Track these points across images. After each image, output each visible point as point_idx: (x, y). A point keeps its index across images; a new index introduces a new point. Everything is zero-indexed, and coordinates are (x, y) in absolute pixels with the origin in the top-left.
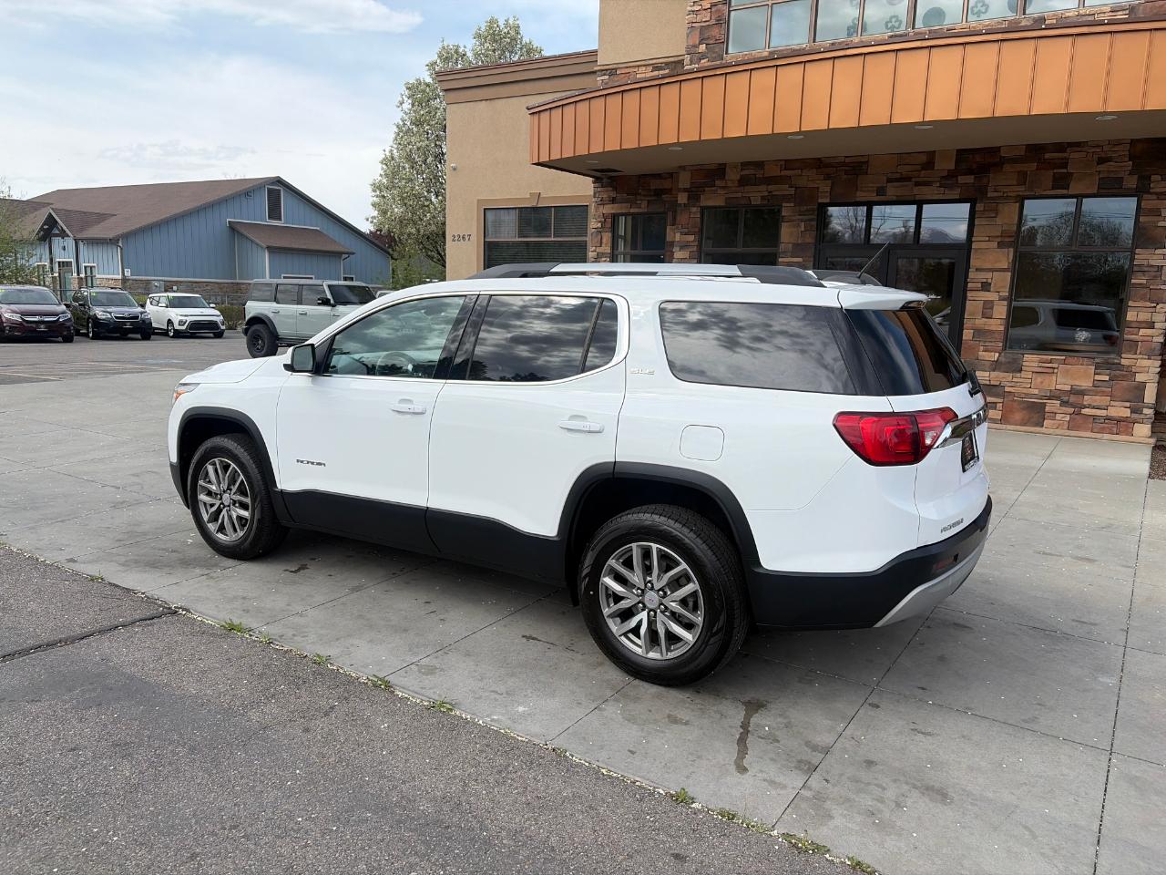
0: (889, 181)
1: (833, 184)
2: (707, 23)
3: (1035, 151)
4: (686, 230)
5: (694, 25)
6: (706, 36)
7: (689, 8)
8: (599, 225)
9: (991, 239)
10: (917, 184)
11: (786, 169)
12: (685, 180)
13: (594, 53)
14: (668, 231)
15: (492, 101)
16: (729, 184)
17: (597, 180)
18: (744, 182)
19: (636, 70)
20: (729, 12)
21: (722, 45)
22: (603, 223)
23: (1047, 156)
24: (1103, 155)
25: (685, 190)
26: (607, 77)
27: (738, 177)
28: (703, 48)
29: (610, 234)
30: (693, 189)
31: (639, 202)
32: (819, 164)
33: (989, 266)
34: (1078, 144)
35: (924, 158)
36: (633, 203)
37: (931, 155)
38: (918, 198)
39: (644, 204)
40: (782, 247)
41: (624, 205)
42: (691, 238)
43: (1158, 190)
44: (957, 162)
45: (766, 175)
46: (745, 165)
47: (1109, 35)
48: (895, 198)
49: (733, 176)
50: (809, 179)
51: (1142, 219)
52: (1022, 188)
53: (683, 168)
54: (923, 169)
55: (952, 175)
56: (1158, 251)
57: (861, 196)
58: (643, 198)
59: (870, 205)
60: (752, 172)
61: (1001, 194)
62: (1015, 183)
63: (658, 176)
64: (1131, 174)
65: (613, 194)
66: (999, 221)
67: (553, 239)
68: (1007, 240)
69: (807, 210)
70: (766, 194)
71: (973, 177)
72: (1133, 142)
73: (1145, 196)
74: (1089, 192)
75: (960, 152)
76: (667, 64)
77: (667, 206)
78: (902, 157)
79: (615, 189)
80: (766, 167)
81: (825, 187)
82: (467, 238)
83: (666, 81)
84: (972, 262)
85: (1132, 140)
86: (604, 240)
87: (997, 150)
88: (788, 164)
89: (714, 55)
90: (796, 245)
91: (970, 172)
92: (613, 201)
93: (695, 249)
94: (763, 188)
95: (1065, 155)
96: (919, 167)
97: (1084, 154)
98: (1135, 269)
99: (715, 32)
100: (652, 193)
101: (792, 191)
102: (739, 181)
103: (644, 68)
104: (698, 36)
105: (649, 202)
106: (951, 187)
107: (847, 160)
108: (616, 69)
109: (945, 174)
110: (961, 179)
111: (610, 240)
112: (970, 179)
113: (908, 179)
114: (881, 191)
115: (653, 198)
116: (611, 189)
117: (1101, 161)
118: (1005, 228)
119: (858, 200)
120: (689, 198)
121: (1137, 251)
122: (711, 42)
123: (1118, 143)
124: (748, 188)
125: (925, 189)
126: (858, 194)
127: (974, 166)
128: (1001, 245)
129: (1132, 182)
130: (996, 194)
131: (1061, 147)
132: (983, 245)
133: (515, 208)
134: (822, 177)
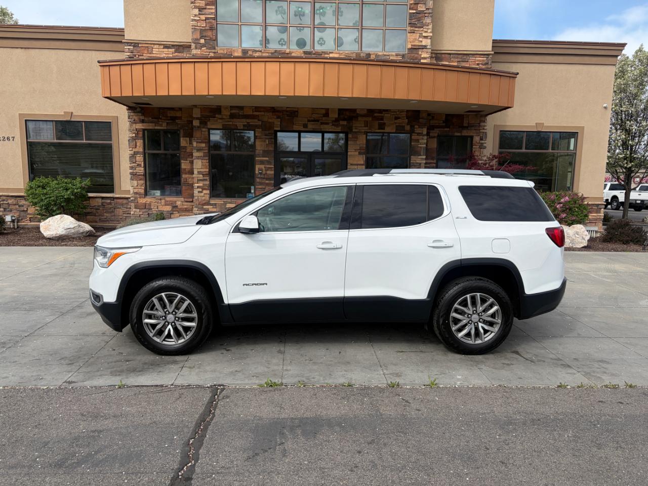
0: (309, 121)
1: (281, 120)
2: (204, 28)
3: (371, 112)
4: (200, 141)
5: (196, 27)
6: (204, 34)
7: (192, 18)
8: (134, 135)
9: (356, 150)
10: (322, 123)
11: (256, 111)
12: (197, 113)
13: (122, 30)
14: (181, 140)
15: (27, 50)
16: (224, 117)
17: (130, 108)
18: (232, 116)
19: (153, 46)
20: (217, 24)
21: (214, 42)
22: (137, 134)
23: (375, 115)
24: (396, 116)
25: (197, 118)
26: (132, 47)
27: (229, 114)
28: (202, 41)
29: (142, 141)
30: (203, 118)
31: (160, 123)
32: (273, 110)
33: (355, 163)
34: (387, 110)
35: (324, 112)
36: (156, 123)
37: (327, 110)
38: (322, 130)
39: (164, 124)
40: (257, 152)
41: (150, 124)
42: (204, 145)
43: (417, 132)
44: (339, 114)
45: (245, 114)
46: (232, 107)
47: (420, 69)
48: (312, 130)
49: (226, 113)
50: (268, 117)
51: (412, 143)
52: (366, 128)
53: (195, 106)
54: (324, 116)
55: (337, 120)
56: (420, 157)
57: (295, 128)
58: (163, 121)
59: (299, 132)
60: (237, 111)
61: (358, 130)
62: (363, 125)
63: (172, 109)
64: (407, 125)
65: (142, 118)
66: (358, 143)
67: (84, 141)
68: (362, 151)
69: (269, 133)
70: (246, 123)
71: (346, 122)
72: (407, 111)
73: (413, 134)
74: (392, 131)
75: (340, 110)
76: (173, 46)
77: (179, 126)
78: (314, 110)
79: (143, 114)
80: (245, 109)
81: (277, 122)
82: (11, 139)
83: (213, 60)
84: (349, 161)
85: (407, 110)
86: (138, 144)
87: (354, 111)
88: (257, 109)
89: (210, 46)
90: (264, 151)
91: (344, 119)
92: (143, 121)
93: (207, 151)
94: (244, 120)
95: (383, 115)
96: (322, 115)
97: (390, 115)
98: (412, 164)
99: (209, 33)
100: (169, 118)
101: (260, 123)
102: (230, 116)
103: (158, 46)
104: (199, 34)
105: (167, 123)
106: (337, 126)
107: (288, 109)
108: (138, 43)
109: (334, 119)
110: (342, 123)
111: (142, 145)
112: (345, 123)
113: (318, 121)
114: (305, 126)
115: (170, 121)
116: (140, 114)
117: (396, 118)
118: (361, 145)
119: (294, 129)
120: (200, 123)
121: (412, 157)
122: (207, 39)
123: (402, 111)
124: (235, 120)
125: (326, 126)
126: (294, 126)
127: (346, 117)
128: (360, 153)
129: (408, 128)
130: (356, 130)
131: (380, 111)
132: (352, 153)
133: (53, 121)
134: (275, 117)
